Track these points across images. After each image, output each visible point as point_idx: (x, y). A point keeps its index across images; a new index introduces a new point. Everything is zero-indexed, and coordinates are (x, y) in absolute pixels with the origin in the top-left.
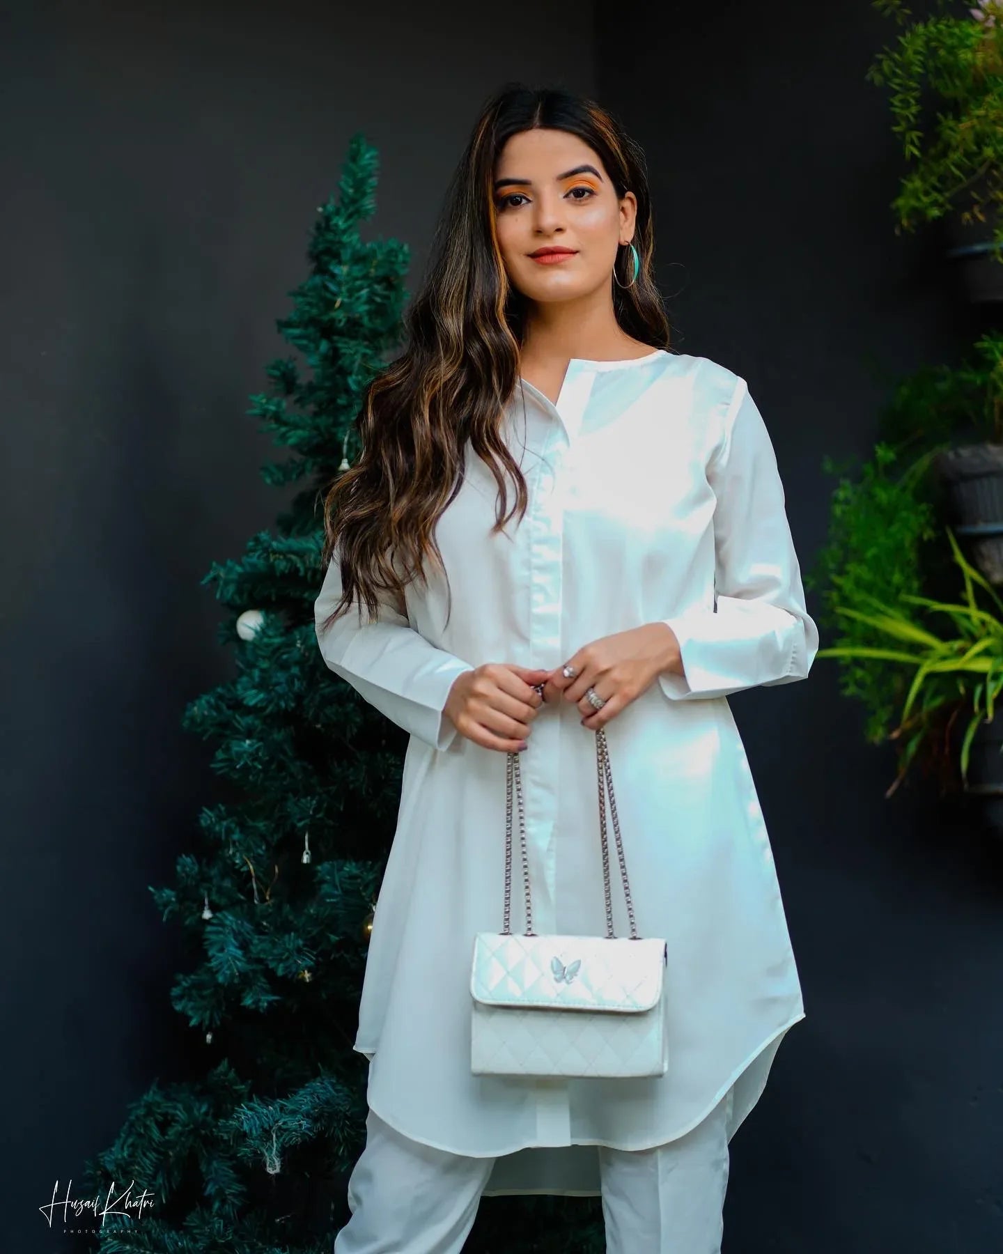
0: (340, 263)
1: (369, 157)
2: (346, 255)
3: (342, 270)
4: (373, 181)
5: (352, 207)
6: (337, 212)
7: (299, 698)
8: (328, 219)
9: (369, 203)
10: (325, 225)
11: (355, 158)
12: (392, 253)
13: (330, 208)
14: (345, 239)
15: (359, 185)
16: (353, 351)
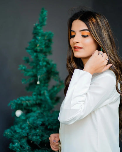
0: (39, 36)
1: (45, 13)
2: (40, 34)
3: (39, 38)
4: (46, 18)
5: (41, 24)
6: (38, 25)
7: (28, 134)
8: (36, 27)
9: (45, 23)
10: (35, 28)
11: (42, 13)
12: (50, 34)
13: (37, 24)
14: (40, 31)
15: (43, 19)
16: (41, 56)
